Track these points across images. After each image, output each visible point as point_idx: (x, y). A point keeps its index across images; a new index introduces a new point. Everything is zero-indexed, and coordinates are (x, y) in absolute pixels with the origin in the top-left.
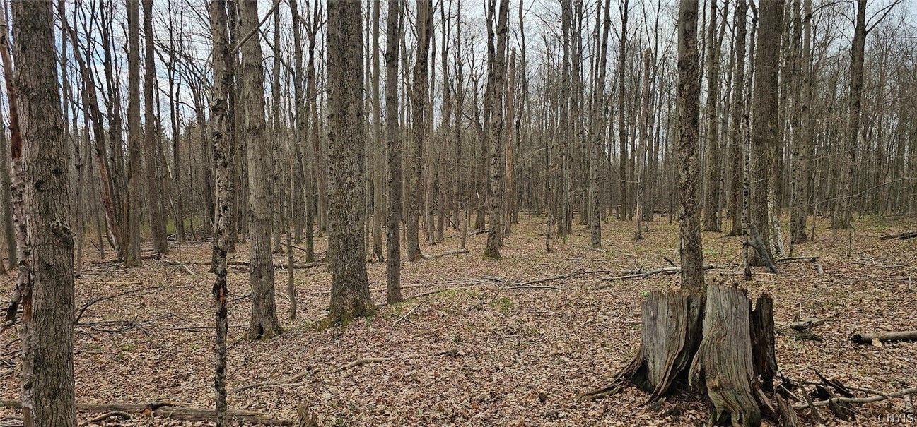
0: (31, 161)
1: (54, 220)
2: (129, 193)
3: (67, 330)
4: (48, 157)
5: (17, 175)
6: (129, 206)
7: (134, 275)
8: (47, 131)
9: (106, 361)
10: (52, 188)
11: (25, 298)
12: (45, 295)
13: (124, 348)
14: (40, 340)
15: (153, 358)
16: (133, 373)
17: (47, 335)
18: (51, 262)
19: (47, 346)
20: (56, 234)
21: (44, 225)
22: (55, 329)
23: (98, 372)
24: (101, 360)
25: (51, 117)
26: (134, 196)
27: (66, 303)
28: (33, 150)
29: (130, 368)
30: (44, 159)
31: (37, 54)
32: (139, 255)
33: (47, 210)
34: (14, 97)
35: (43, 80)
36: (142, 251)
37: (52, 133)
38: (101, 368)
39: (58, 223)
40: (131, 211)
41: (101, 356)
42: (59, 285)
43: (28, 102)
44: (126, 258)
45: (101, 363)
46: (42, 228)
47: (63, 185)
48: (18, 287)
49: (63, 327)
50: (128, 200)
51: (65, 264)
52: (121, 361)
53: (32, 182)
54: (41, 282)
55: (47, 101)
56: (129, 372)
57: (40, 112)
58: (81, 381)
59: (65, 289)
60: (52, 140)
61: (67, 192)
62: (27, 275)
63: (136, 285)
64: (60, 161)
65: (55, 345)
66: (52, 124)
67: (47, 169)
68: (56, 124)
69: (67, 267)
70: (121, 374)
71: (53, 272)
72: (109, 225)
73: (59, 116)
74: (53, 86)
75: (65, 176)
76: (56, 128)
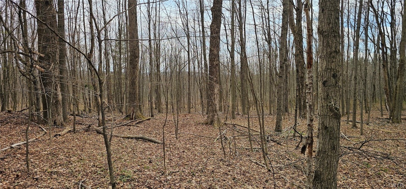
0: (322, 70)
1: (331, 103)
2: (397, 86)
3: (333, 164)
4: (330, 68)
5: (309, 78)
6: (396, 92)
7: (396, 127)
8: (331, 54)
9: (371, 174)
10: (331, 85)
11: (309, 144)
12: (323, 143)
13: (382, 169)
14: (320, 166)
15: (398, 180)
16: (384, 185)
17: (323, 165)
18: (328, 125)
19: (323, 171)
20: (331, 110)
21: (325, 105)
22: (327, 162)
23: (366, 179)
24: (369, 172)
25: (334, 45)
26: (399, 87)
27: (334, 149)
28: (323, 64)
29: (383, 182)
30: (328, 69)
31: (329, 12)
32: (400, 117)
33: (328, 97)
34: (310, 35)
35: (331, 25)
36: (402, 115)
37: (333, 54)
38: (368, 177)
39: (332, 104)
40: (397, 95)
41: (369, 170)
42: (331, 139)
43: (322, 39)
44: (393, 118)
45: (368, 174)
46: (324, 106)
47: (337, 83)
48: (306, 138)
49: (332, 163)
50: (396, 89)
51: (335, 128)
52: (379, 176)
53: (321, 81)
54: (322, 135)
55: (332, 37)
56: (382, 184)
57: (328, 42)
58: (357, 181)
59: (334, 141)
60: (333, 58)
61: (339, 87)
62: (311, 132)
63: (396, 134)
64: (336, 70)
65: (327, 171)
66: (334, 49)
67: (329, 74)
68: (336, 49)
69: (336, 129)
70: (378, 184)
71: (328, 131)
72: (386, 101)
73: (338, 44)
74: (336, 28)
75: (339, 78)
76: (335, 52)
